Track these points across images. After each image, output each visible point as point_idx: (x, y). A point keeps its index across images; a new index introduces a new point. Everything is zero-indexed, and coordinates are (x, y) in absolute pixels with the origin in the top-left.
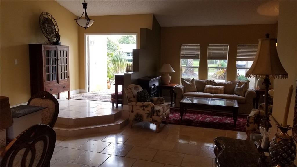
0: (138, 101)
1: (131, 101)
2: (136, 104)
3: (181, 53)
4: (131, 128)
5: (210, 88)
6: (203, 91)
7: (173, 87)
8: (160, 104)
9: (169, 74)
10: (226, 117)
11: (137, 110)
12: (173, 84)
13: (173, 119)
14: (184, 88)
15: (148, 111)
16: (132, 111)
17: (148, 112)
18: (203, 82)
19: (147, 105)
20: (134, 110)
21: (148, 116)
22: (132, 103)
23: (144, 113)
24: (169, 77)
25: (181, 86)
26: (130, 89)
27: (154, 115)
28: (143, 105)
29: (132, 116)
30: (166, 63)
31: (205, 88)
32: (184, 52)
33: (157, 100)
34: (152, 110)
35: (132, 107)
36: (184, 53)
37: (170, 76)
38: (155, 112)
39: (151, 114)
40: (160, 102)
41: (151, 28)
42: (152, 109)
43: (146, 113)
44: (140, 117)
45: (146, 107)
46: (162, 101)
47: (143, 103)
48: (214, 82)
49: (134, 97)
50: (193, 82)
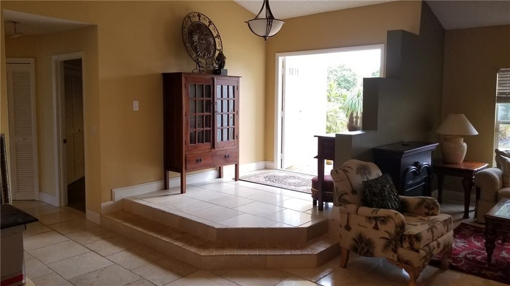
0: (366, 203)
1: (346, 202)
2: (357, 210)
3: (497, 88)
4: (345, 267)
7: (471, 172)
8: (427, 215)
9: (463, 139)
11: (359, 224)
12: (475, 164)
13: (465, 257)
14: (503, 177)
15: (387, 232)
16: (348, 228)
17: (387, 236)
19: (384, 217)
20: (351, 225)
21: (386, 247)
22: (348, 206)
23: (378, 237)
24: (462, 146)
25: (494, 170)
26: (345, 171)
27: (402, 246)
28: (374, 215)
29: (348, 238)
30: (456, 113)
32: (506, 87)
33: (419, 205)
34: (397, 233)
35: (347, 215)
36: (506, 90)
37: (465, 144)
38: (405, 238)
39: (394, 242)
40: (427, 211)
41: (417, 31)
42: (398, 229)
43: (381, 238)
44: (366, 245)
45: (383, 221)
46: (433, 209)
47: (375, 210)
49: (354, 192)
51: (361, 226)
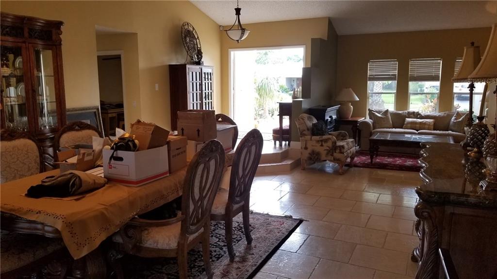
0: (313, 134)
1: (305, 135)
2: (311, 138)
3: (368, 72)
4: (304, 170)
5: (412, 123)
6: (402, 128)
7: (356, 122)
8: (342, 140)
9: (350, 104)
11: (312, 145)
12: (357, 118)
14: (373, 124)
15: (328, 146)
16: (306, 148)
17: (328, 148)
18: (403, 114)
19: (326, 140)
20: (308, 146)
21: (327, 154)
22: (306, 137)
23: (322, 150)
24: (350, 107)
25: (368, 119)
26: (303, 119)
27: (336, 152)
28: (321, 139)
29: (306, 154)
30: (346, 88)
31: (405, 123)
32: (373, 71)
33: (338, 135)
34: (333, 146)
35: (305, 142)
36: (373, 73)
37: (352, 106)
38: (337, 148)
39: (331, 151)
40: (342, 138)
41: (326, 39)
42: (334, 144)
43: (324, 150)
44: (317, 155)
46: (345, 137)
47: (321, 137)
48: (419, 114)
49: (308, 129)
50: (387, 114)
51: (314, 146)
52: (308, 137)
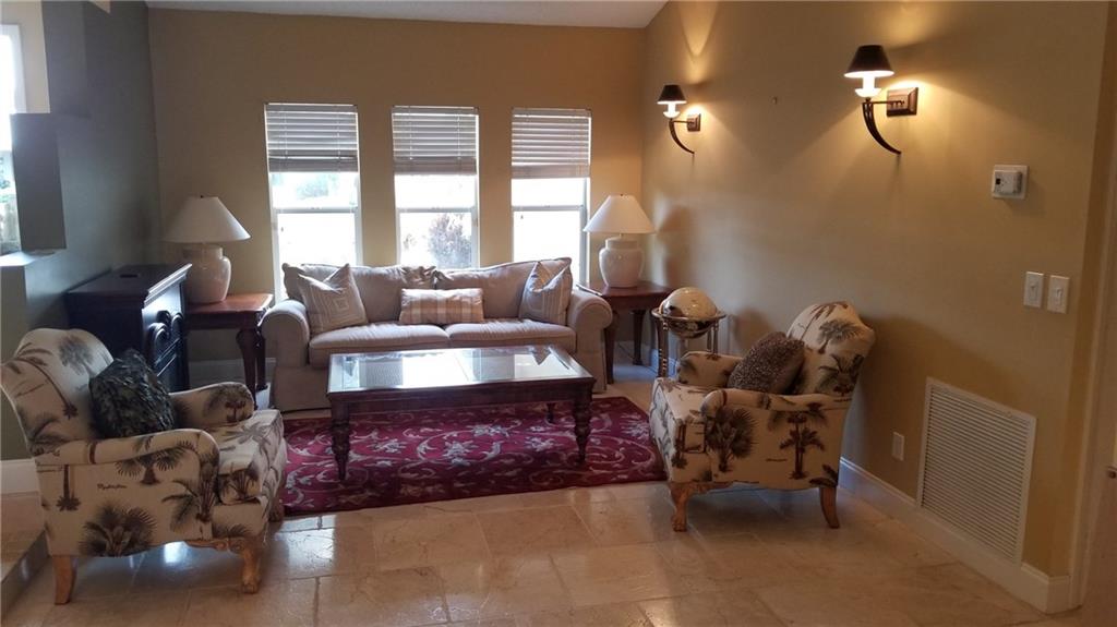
0: (102, 428)
1: (56, 441)
2: (92, 453)
3: (267, 142)
4: (70, 600)
5: (424, 303)
6: (394, 318)
7: (254, 315)
8: (232, 421)
9: (221, 250)
10: (519, 423)
11: (100, 486)
12: (250, 298)
15: (180, 482)
16: (69, 503)
17: (182, 490)
18: (391, 279)
19: (168, 450)
21: (181, 516)
22: (64, 449)
23: (155, 502)
24: (221, 264)
25: (288, 304)
26: (37, 363)
27: (220, 503)
28: (143, 451)
29: (71, 530)
30: (203, 197)
31: (404, 305)
32: (283, 139)
33: (213, 404)
34: (205, 477)
35: (62, 473)
36: (282, 145)
37: (226, 260)
38: (226, 483)
39: (200, 498)
40: (230, 412)
42: (207, 466)
43: (165, 500)
44: (127, 528)
45: (167, 460)
46: (242, 405)
47: (141, 440)
48: (437, 274)
49: (70, 410)
50: (348, 280)
51: (109, 487)
52: (75, 450)
